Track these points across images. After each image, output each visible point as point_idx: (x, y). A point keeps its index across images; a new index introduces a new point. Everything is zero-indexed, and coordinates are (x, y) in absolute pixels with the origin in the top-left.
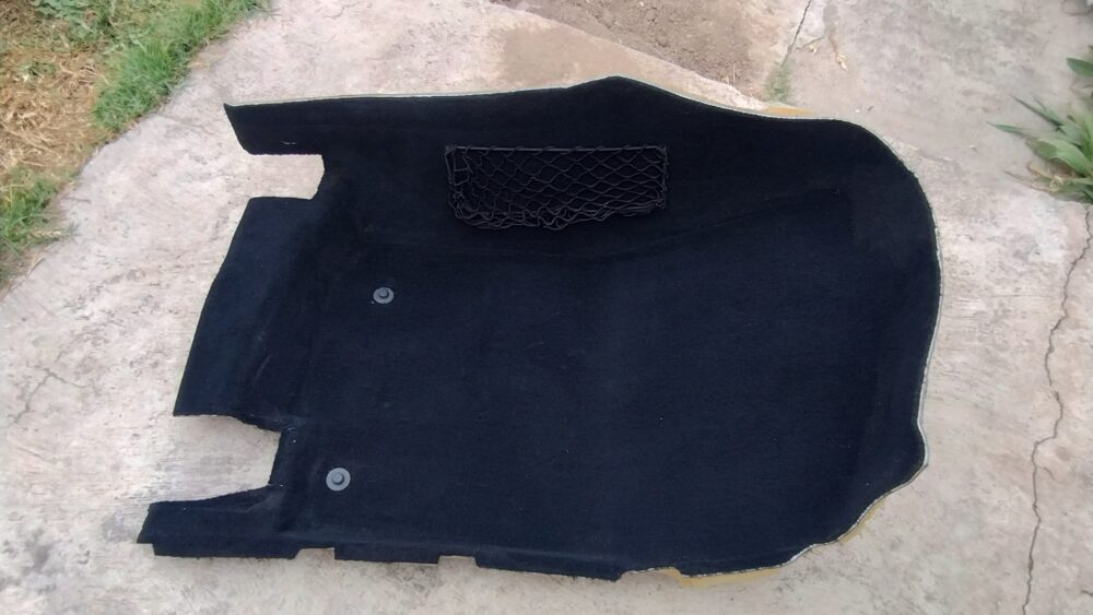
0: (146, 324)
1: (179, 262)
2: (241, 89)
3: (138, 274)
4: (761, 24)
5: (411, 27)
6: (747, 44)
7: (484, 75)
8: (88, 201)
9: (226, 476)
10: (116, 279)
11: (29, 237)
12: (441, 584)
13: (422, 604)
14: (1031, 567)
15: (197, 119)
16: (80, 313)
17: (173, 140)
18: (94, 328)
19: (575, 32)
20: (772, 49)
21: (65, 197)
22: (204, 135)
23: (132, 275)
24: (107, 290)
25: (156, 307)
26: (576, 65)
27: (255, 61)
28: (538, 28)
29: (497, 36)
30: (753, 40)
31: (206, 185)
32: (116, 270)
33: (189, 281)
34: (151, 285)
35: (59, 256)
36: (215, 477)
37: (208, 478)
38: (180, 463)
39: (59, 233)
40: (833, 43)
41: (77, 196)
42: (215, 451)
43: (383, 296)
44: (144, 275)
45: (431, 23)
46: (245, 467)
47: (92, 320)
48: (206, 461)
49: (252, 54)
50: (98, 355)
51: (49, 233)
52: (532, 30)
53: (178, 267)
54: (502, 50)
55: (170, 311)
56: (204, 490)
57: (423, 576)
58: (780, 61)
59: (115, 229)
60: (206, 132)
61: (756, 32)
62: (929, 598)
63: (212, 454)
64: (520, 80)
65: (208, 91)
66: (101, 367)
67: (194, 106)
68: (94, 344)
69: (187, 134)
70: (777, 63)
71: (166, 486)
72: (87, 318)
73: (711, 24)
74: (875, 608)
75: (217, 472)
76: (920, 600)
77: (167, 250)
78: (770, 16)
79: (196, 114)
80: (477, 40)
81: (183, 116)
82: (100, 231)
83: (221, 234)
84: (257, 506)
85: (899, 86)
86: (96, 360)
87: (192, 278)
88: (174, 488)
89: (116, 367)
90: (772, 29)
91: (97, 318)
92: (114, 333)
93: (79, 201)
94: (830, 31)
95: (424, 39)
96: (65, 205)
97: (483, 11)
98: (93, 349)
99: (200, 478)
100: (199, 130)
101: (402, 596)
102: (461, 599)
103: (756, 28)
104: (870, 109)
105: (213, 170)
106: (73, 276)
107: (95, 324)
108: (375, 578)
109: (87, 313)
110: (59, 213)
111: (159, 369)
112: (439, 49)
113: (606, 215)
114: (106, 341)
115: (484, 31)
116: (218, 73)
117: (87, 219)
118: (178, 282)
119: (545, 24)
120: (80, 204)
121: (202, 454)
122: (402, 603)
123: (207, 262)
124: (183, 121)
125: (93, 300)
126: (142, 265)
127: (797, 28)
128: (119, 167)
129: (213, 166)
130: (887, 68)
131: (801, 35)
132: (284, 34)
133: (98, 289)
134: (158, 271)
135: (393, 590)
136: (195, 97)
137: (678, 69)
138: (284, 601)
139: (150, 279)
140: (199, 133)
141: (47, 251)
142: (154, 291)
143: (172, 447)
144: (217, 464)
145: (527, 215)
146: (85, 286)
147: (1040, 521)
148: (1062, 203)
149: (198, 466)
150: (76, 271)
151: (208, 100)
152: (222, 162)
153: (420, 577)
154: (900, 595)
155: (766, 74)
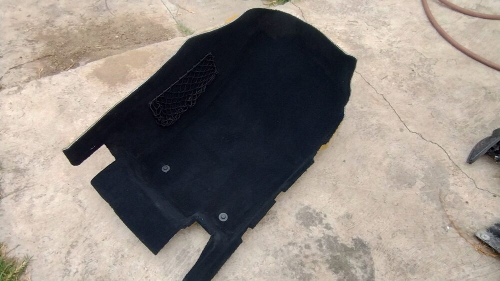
0: (101, 251)
1: (83, 227)
2: (23, 164)
3: (74, 244)
4: (158, 17)
5: (58, 97)
6: (161, 25)
7: (103, 90)
8: (18, 245)
9: (190, 254)
10: (69, 253)
11: (14, 275)
12: (276, 212)
13: (279, 221)
14: (369, 84)
15: (20, 186)
16: (72, 274)
17: (21, 200)
18: (84, 271)
19: (114, 57)
20: (169, 22)
21: (6, 253)
22: (30, 188)
23: (72, 246)
24: (70, 258)
25: (96, 244)
26: (128, 65)
27: (15, 152)
28: (100, 65)
29: (91, 77)
30: (161, 23)
31: (57, 200)
32: (65, 251)
33: (96, 228)
34: (84, 242)
35: (35, 269)
36: (187, 258)
37: (185, 260)
38: (171, 268)
39: (24, 263)
40: (182, 8)
41: (11, 248)
42: (177, 253)
43: (166, 169)
44: (77, 242)
45: (63, 90)
46: (191, 247)
47: (80, 270)
48: (178, 258)
49: (9, 151)
50: (99, 275)
51: (21, 267)
52: (99, 66)
53: (85, 228)
54: (98, 79)
55: (104, 240)
56: (189, 264)
57: (270, 215)
58: (176, 23)
59: (44, 242)
60: (30, 187)
61: (159, 20)
62: (362, 108)
63: (177, 254)
64: (116, 83)
65: (11, 175)
66: (106, 276)
67: (12, 184)
68: (93, 274)
69: (24, 194)
70: (175, 25)
71: (176, 276)
72: (77, 272)
73: (144, 28)
74: (357, 120)
75: (185, 256)
76: (362, 110)
77: (74, 228)
78: (157, 14)
79: (17, 186)
80: (86, 83)
81: (13, 190)
82: (38, 248)
83: (85, 206)
84: (215, 244)
85: (213, 7)
86: (101, 277)
87: (96, 226)
88: (179, 274)
89: (111, 271)
90: (162, 16)
91: (80, 268)
92: (94, 264)
93: (14, 249)
94: (178, 6)
95: (67, 96)
96: (10, 256)
97: (75, 73)
98: (94, 276)
99: (183, 263)
100: (26, 189)
101: (272, 225)
102: (285, 210)
103: (158, 20)
104: (213, 18)
105: (52, 194)
106: (51, 268)
107: (83, 270)
108: (261, 229)
109: (75, 271)
110: (13, 259)
111: (126, 256)
112: (77, 95)
113: (204, 88)
114: (96, 269)
115: (84, 79)
116: (5, 167)
117: (28, 250)
118: (92, 231)
119: (101, 62)
120: (17, 249)
121: (174, 258)
122: (274, 226)
123: (93, 217)
124: (15, 192)
125: (70, 266)
126: (72, 240)
127: (168, 11)
128: (13, 225)
129: (50, 193)
130: (203, 5)
131: (172, 12)
132: (12, 135)
133: (67, 261)
134: (80, 236)
135: (268, 226)
136: (7, 181)
137: (158, 44)
138: (248, 259)
139: (81, 241)
140: (28, 189)
141: (28, 273)
142: (88, 242)
143: (163, 267)
144: (182, 255)
145: (182, 108)
146: (61, 266)
147: (360, 74)
148: (285, 5)
149: (178, 261)
150: (50, 266)
151: (15, 178)
152: (51, 188)
153: (269, 216)
154: (357, 112)
155: (177, 30)
